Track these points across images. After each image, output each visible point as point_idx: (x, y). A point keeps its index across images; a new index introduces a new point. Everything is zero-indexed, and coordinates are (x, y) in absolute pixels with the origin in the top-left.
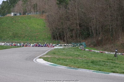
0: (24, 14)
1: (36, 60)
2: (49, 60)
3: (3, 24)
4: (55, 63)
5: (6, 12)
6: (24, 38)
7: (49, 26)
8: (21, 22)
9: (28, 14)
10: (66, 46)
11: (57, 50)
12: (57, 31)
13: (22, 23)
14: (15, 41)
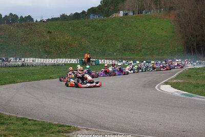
0: (140, 12)
1: (159, 87)
2: (180, 87)
3: (107, 30)
4: (191, 92)
5: (111, 10)
6: (141, 52)
7: (180, 31)
8: (135, 26)
9: (146, 13)
11: (194, 71)
12: (193, 40)
13: (137, 28)
14: (126, 57)
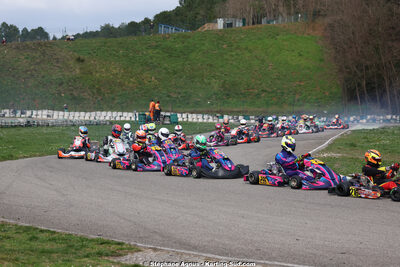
0: (257, 21)
2: (336, 165)
3: (192, 56)
5: (200, 17)
6: (258, 98)
7: (335, 58)
8: (246, 49)
9: (268, 22)
10: (389, 120)
11: (363, 135)
12: (360, 74)
13: (250, 51)
14: (230, 109)
